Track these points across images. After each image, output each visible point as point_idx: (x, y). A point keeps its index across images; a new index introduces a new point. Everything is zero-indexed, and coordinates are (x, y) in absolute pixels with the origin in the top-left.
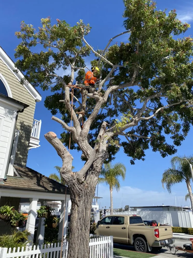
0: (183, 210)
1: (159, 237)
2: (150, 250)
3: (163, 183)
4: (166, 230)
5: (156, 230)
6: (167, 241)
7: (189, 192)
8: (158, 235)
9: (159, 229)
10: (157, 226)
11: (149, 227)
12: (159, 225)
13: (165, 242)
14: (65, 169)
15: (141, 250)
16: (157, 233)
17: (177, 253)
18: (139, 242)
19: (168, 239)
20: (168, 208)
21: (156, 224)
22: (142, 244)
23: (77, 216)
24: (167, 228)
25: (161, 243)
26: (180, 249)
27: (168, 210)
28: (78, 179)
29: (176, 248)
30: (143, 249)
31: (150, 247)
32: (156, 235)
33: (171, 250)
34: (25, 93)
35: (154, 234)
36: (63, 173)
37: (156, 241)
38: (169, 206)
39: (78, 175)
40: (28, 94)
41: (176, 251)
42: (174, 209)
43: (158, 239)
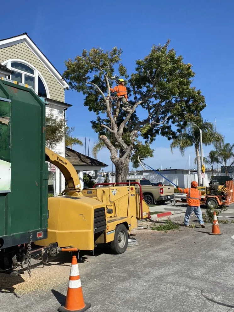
0: (190, 173)
1: (163, 194)
2: (155, 203)
3: (172, 148)
4: (169, 189)
5: (161, 189)
6: (169, 197)
7: (197, 156)
8: (163, 192)
9: (163, 188)
10: (163, 186)
11: (155, 187)
12: (164, 185)
13: (168, 197)
14: (114, 157)
15: (149, 204)
16: (161, 191)
17: (176, 204)
18: (147, 198)
19: (170, 196)
20: (175, 171)
21: (161, 185)
22: (150, 199)
23: (121, 180)
24: (170, 188)
25: (164, 198)
26: (178, 201)
27: (176, 173)
28: (121, 162)
29: (175, 201)
30: (150, 203)
31: (156, 201)
32: (161, 193)
33: (171, 202)
34: (56, 83)
35: (159, 191)
36: (113, 159)
37: (161, 196)
38: (177, 170)
39: (121, 160)
40: (58, 84)
41: (175, 203)
42: (181, 172)
43: (162, 195)
